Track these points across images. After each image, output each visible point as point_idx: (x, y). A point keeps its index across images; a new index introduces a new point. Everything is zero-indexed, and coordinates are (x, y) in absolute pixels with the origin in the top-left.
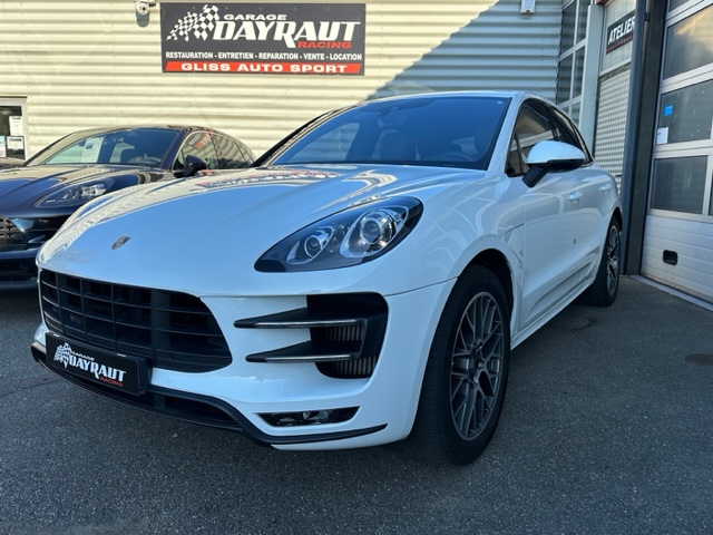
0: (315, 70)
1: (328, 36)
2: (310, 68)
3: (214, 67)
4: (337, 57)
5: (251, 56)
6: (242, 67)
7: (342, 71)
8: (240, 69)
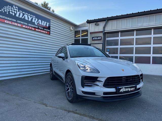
0: (41, 31)
1: (44, 24)
2: (40, 31)
3: (16, 24)
4: (45, 29)
5: (27, 24)
6: (24, 26)
7: (46, 33)
8: (23, 27)
